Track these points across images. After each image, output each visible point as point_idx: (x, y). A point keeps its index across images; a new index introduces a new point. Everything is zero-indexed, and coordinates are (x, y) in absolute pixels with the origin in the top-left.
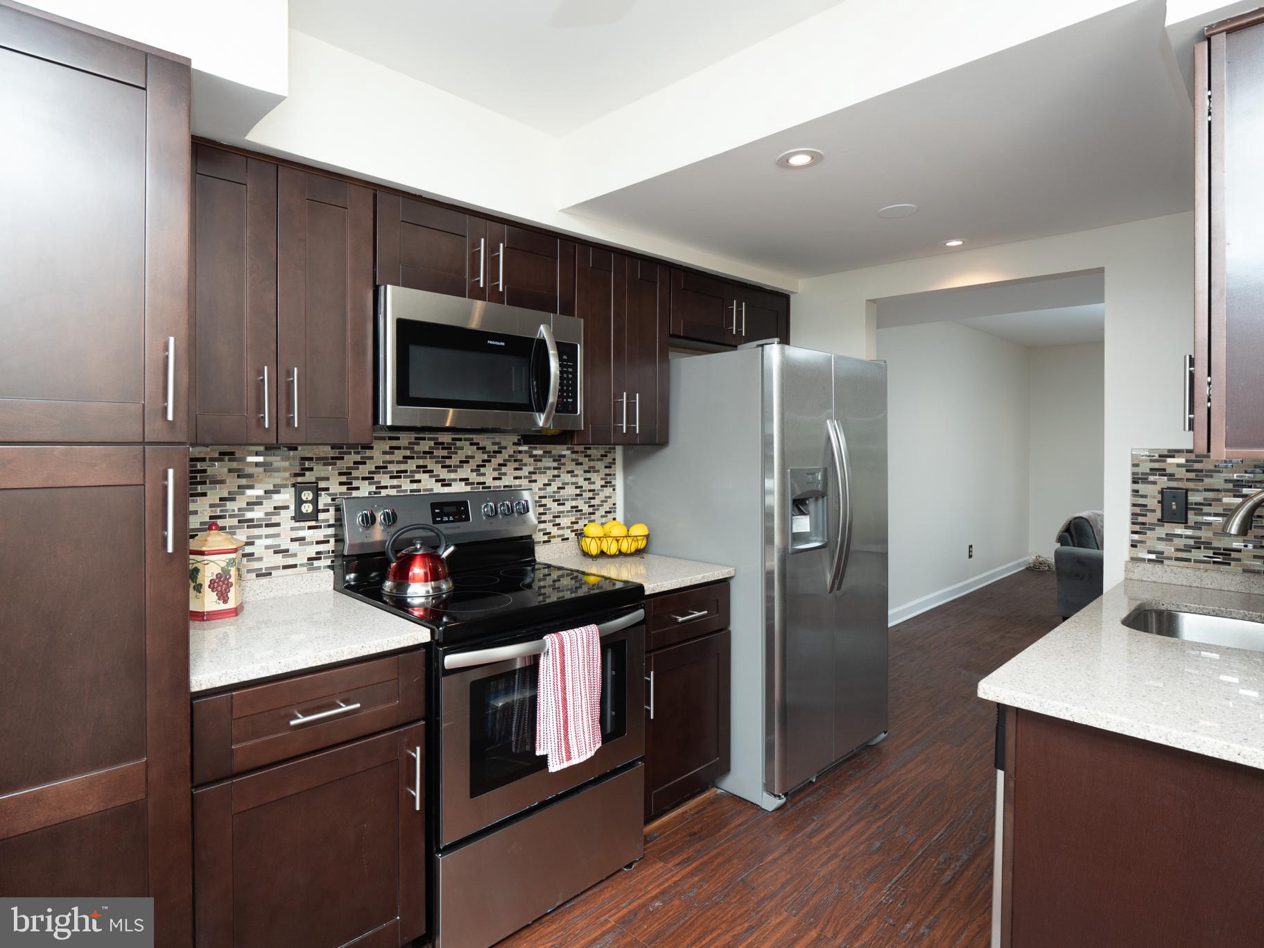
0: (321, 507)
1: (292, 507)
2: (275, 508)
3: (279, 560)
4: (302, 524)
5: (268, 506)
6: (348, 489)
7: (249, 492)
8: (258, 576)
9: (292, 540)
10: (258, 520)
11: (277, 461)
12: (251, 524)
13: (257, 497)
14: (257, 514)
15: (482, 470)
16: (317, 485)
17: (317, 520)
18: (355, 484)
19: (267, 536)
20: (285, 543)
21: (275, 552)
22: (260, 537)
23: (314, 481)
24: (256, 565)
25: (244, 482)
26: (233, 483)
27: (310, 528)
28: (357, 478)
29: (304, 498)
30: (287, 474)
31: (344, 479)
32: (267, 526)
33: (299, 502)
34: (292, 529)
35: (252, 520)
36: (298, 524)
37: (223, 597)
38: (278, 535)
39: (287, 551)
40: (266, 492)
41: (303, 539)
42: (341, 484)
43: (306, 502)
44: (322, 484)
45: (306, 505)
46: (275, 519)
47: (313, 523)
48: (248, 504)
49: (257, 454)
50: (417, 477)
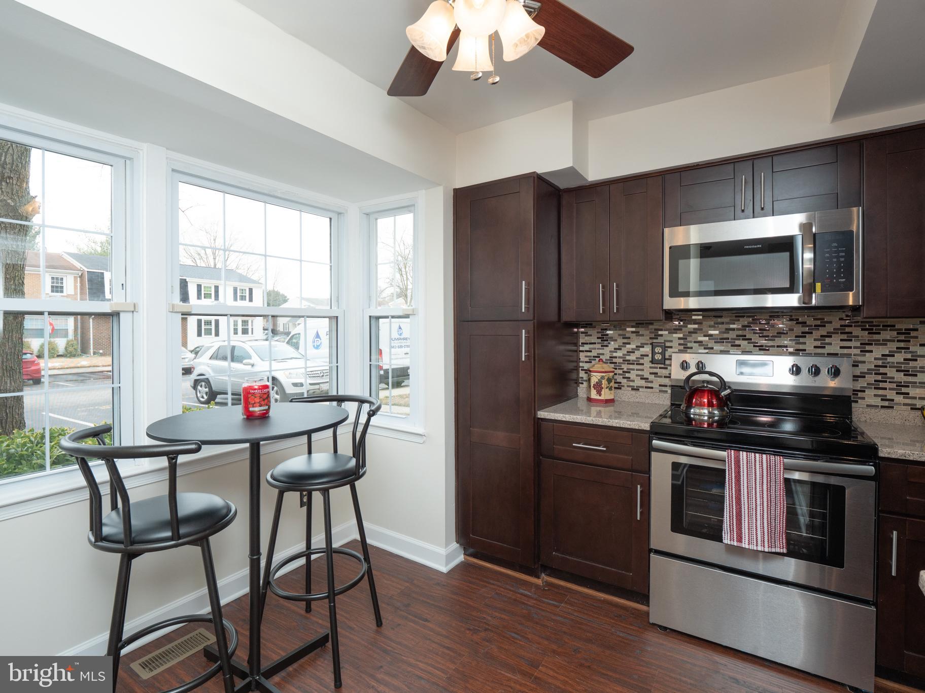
0: (667, 357)
1: (650, 355)
2: (641, 355)
3: (643, 383)
4: (656, 365)
5: (638, 354)
6: (684, 348)
7: (628, 346)
8: (632, 389)
9: (651, 373)
10: (633, 361)
11: (642, 331)
12: (629, 362)
13: (632, 349)
14: (632, 357)
15: (802, 340)
16: (665, 345)
17: (664, 364)
18: (689, 345)
19: (637, 370)
20: (646, 375)
21: (641, 379)
22: (633, 370)
23: (663, 342)
24: (632, 384)
25: (625, 341)
26: (621, 341)
27: (660, 368)
28: (690, 342)
29: (657, 351)
30: (648, 338)
31: (682, 342)
32: (637, 364)
33: (653, 353)
34: (651, 367)
35: (630, 361)
36: (653, 365)
37: (599, 393)
38: (643, 370)
39: (648, 379)
40: (637, 347)
41: (657, 373)
42: (679, 344)
43: (659, 353)
44: (668, 344)
45: (658, 355)
46: (641, 361)
47: (663, 366)
48: (628, 352)
49: (632, 327)
50: (737, 342)
